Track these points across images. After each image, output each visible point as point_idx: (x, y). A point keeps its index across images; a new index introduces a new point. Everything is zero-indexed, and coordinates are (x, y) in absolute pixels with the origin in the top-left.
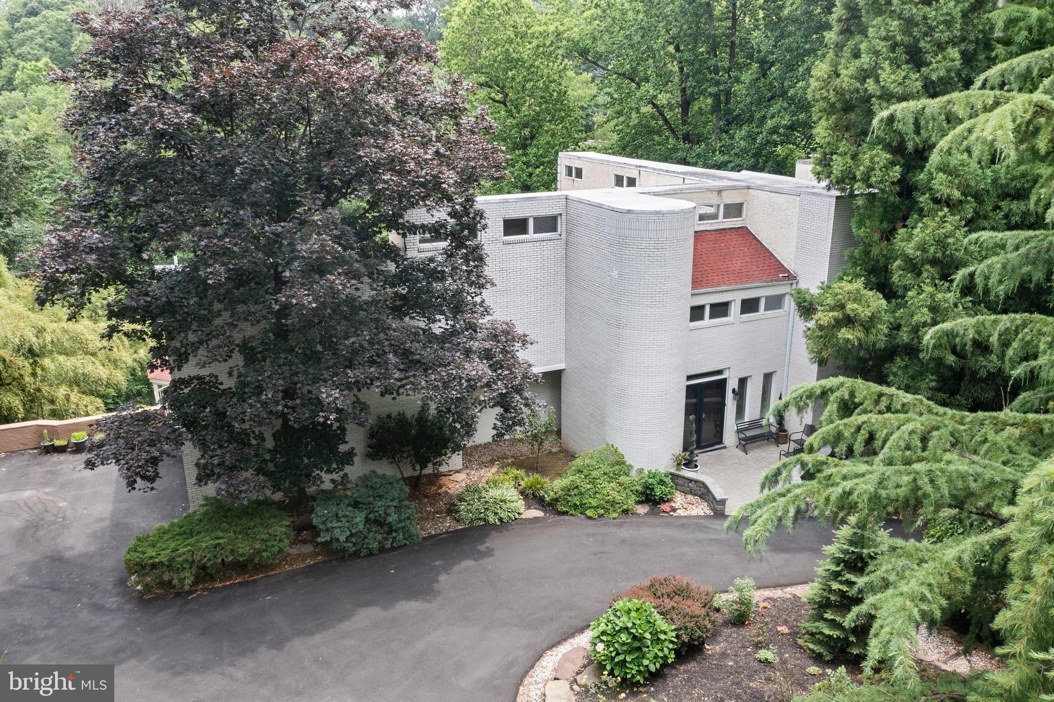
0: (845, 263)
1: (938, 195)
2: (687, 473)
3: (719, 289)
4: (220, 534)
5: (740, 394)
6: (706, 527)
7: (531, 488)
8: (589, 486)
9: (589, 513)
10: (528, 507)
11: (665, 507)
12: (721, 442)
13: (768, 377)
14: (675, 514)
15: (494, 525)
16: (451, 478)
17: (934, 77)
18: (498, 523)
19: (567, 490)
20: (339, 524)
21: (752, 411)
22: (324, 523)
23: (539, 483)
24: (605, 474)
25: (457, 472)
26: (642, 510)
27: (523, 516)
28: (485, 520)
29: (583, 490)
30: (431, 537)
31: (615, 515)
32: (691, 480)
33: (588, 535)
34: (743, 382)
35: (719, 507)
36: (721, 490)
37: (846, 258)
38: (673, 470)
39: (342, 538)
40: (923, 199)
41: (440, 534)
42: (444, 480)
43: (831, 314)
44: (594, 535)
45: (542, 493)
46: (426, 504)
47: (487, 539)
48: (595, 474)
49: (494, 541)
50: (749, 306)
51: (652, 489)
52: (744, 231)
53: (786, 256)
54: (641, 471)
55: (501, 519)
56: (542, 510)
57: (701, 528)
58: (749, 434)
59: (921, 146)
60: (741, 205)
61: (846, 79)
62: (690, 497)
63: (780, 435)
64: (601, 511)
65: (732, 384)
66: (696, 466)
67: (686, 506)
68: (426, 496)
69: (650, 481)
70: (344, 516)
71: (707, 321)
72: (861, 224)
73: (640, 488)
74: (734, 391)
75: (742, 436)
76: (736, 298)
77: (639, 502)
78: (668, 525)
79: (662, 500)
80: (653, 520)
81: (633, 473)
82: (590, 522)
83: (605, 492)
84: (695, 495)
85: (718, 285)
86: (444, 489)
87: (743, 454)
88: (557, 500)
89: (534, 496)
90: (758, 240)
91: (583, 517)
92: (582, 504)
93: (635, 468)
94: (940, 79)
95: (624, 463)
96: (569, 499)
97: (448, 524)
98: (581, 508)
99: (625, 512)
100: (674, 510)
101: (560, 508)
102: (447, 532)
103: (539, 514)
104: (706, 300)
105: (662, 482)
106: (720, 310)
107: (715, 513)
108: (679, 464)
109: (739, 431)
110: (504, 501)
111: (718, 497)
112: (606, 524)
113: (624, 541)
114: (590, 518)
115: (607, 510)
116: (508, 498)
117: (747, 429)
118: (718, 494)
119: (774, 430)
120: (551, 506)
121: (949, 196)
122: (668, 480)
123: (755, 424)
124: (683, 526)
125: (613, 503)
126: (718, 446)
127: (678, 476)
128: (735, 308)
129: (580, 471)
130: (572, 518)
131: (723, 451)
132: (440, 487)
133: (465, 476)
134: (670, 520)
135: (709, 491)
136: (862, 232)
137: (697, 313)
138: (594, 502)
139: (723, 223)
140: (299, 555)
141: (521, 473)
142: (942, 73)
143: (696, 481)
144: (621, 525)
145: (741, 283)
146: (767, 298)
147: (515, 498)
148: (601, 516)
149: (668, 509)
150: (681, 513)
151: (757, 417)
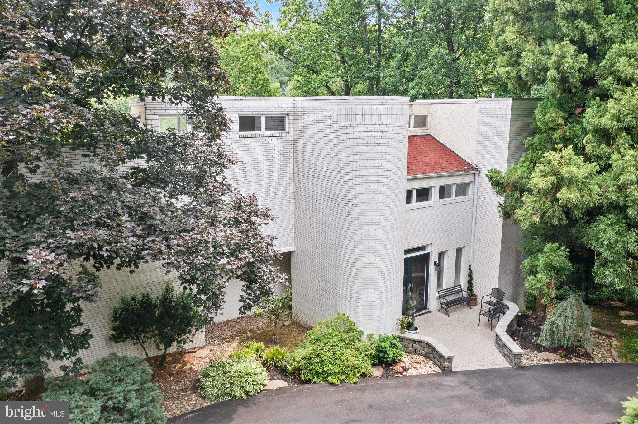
2: (409, 335)
5: (439, 266)
6: (440, 384)
7: (272, 359)
8: (329, 354)
9: (331, 379)
10: (272, 378)
11: (397, 367)
12: (426, 308)
13: (459, 251)
14: (408, 374)
15: (241, 399)
16: (195, 354)
18: (244, 397)
19: (309, 359)
21: (448, 280)
23: (279, 354)
24: (342, 341)
25: (201, 348)
26: (377, 372)
27: (268, 388)
28: (231, 395)
29: (324, 358)
30: (176, 418)
31: (356, 380)
32: (415, 342)
33: (335, 403)
34: (441, 255)
35: (447, 365)
38: (399, 333)
41: (186, 414)
42: (188, 357)
44: (341, 402)
45: (284, 363)
46: (171, 382)
47: (235, 417)
48: (333, 341)
49: (241, 418)
51: (385, 352)
54: (370, 336)
55: (247, 393)
56: (287, 381)
57: (439, 386)
58: (450, 298)
60: (426, 117)
62: (415, 356)
63: (471, 299)
64: (342, 377)
65: (434, 258)
66: (416, 329)
67: (415, 365)
68: (171, 375)
69: (383, 344)
70: (78, 407)
71: (414, 204)
73: (374, 353)
74: (435, 263)
76: (435, 184)
77: (374, 365)
78: (407, 385)
79: (395, 362)
80: (391, 382)
81: (364, 338)
82: (334, 389)
83: (343, 358)
84: (420, 354)
85: (422, 173)
86: (188, 366)
87: (446, 316)
88: (299, 369)
89: (276, 367)
90: (442, 144)
91: (325, 383)
92: (324, 371)
93: (366, 334)
95: (355, 330)
96: (312, 367)
97: (193, 402)
98: (323, 375)
99: (363, 375)
100: (406, 370)
101: (303, 377)
102: (192, 412)
103: (281, 383)
104: (414, 186)
105: (393, 345)
106: (423, 194)
107: (444, 370)
108: (403, 328)
109: (440, 298)
110: (249, 374)
111: (446, 355)
112: (349, 389)
114: (332, 384)
115: (347, 375)
116: (253, 371)
118: (444, 351)
120: (293, 375)
122: (397, 342)
124: (420, 385)
125: (353, 368)
126: (425, 311)
127: (404, 338)
129: (318, 340)
130: (315, 386)
131: (429, 314)
132: (185, 364)
133: (208, 352)
134: (406, 380)
135: (433, 349)
138: (335, 369)
139: (415, 131)
141: (261, 345)
143: (420, 342)
144: (363, 389)
145: (439, 172)
146: (457, 185)
147: (259, 370)
148: (342, 381)
149: (401, 370)
150: (411, 372)
151: (452, 285)
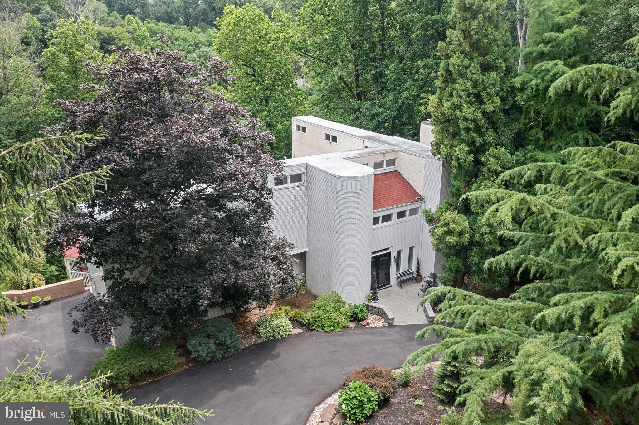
0: (448, 195)
1: (491, 169)
2: (374, 304)
3: (386, 208)
4: (141, 359)
5: (398, 259)
6: (385, 333)
7: (294, 317)
8: (325, 316)
9: (326, 329)
10: (294, 327)
11: (364, 323)
12: (389, 284)
13: (411, 249)
14: (369, 327)
15: (279, 339)
16: (251, 312)
17: (488, 111)
18: (280, 338)
19: (314, 318)
20: (202, 348)
21: (404, 267)
22: (193, 348)
23: (299, 314)
24: (333, 308)
25: (254, 309)
26: (352, 325)
27: (292, 333)
28: (273, 337)
29: (323, 318)
30: (246, 348)
31: (339, 330)
32: (376, 308)
33: (327, 342)
34: (399, 253)
35: (390, 322)
36: (391, 313)
37: (448, 193)
38: (366, 303)
39: (204, 355)
40: (484, 169)
41: (251, 346)
42: (248, 314)
43: (443, 229)
44: (330, 341)
45: (301, 320)
46: (240, 329)
47: (276, 348)
48: (328, 308)
49: (279, 349)
50: (401, 215)
51: (357, 315)
52: (397, 173)
53: (419, 187)
54: (350, 304)
55: (281, 336)
56: (302, 329)
57: (383, 334)
58: (403, 278)
59: (483, 143)
60: (395, 159)
61: (446, 109)
62: (375, 316)
63: (418, 278)
64: (332, 328)
65: (394, 255)
66: (378, 300)
67: (374, 321)
68: (240, 324)
69: (356, 310)
70: (204, 343)
71: (380, 224)
72: (455, 178)
73: (351, 314)
74: (395, 258)
75: (399, 280)
76: (394, 212)
77: (351, 321)
78: (367, 333)
79: (362, 320)
80: (359, 331)
81: (346, 306)
82: (327, 334)
83: (333, 318)
84: (378, 315)
85: (385, 207)
86: (248, 319)
87: (400, 289)
88: (309, 324)
89: (297, 321)
90: (404, 178)
91: (323, 331)
92: (322, 325)
93: (347, 303)
94: (491, 112)
95: (342, 301)
96: (316, 323)
97: (254, 340)
98: (322, 327)
99: (344, 327)
100: (368, 324)
101: (311, 327)
102: (254, 345)
103: (300, 331)
104: (380, 214)
105: (362, 310)
106: (387, 218)
107: (389, 325)
108: (369, 300)
109: (398, 278)
110: (282, 326)
111: (390, 317)
112: (335, 335)
113: (345, 344)
114: (327, 332)
115: (335, 327)
116: (284, 324)
117: (402, 276)
118: (390, 315)
119: (415, 275)
120: (306, 326)
121: (496, 169)
122: (364, 309)
123: (405, 273)
124: (373, 333)
125: (338, 324)
126: (387, 286)
127: (369, 306)
128: (394, 217)
129: (320, 307)
130: (317, 332)
131: (390, 288)
132: (246, 318)
133: (258, 311)
134: (366, 330)
135: (385, 313)
136: (456, 183)
137: (375, 221)
138: (328, 324)
139: (386, 169)
140: (179, 363)
141: (288, 308)
142: (492, 109)
143: (378, 308)
144: (343, 335)
145: (397, 204)
146: (410, 210)
147: (287, 324)
148: (332, 330)
149: (365, 324)
150: (372, 325)
151: (407, 269)
